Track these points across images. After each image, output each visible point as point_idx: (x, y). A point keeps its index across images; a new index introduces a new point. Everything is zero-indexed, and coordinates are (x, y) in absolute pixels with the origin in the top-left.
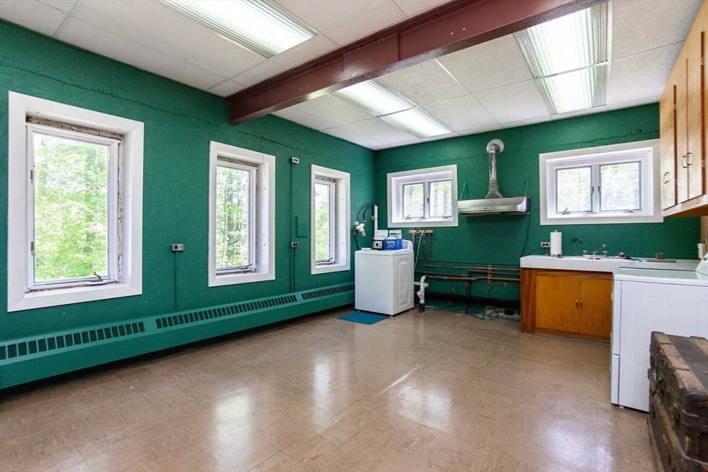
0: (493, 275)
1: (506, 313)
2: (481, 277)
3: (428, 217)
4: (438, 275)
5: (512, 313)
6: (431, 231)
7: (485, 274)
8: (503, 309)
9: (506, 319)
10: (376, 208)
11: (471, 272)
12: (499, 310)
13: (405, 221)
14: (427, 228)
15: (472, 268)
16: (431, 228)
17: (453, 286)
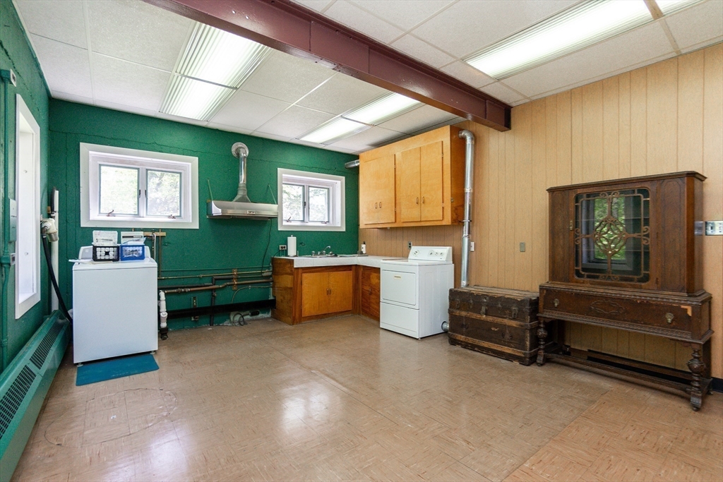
0: (238, 279)
1: (253, 315)
2: (228, 283)
3: (145, 216)
4: (177, 288)
5: (257, 314)
6: (164, 234)
7: (230, 279)
8: (248, 312)
9: (253, 320)
10: (57, 193)
11: (216, 279)
12: (245, 313)
13: (105, 218)
14: (157, 230)
15: (217, 275)
16: (163, 230)
17: (195, 298)
